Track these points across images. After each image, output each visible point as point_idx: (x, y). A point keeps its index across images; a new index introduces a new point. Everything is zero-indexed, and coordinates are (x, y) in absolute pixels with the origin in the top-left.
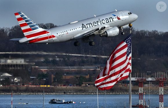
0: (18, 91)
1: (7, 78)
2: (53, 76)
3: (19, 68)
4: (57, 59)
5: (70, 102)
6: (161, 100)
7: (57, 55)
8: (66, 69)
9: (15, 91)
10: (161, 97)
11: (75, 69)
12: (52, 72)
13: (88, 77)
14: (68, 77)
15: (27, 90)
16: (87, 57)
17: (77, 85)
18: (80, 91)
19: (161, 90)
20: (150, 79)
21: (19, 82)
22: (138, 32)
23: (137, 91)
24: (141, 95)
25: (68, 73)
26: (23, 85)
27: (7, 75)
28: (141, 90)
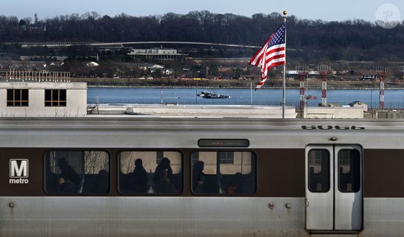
0: (170, 84)
1: (158, 71)
2: (207, 68)
3: (171, 59)
4: (213, 50)
5: (226, 97)
6: (324, 96)
7: (212, 46)
8: (222, 60)
9: (166, 84)
10: (324, 92)
11: (232, 60)
12: (207, 64)
13: (245, 69)
14: (225, 69)
15: (179, 84)
16: (245, 48)
17: (234, 78)
18: (237, 84)
19: (324, 85)
20: (313, 73)
21: (171, 75)
22: (300, 21)
23: (299, 85)
24: (302, 90)
25: (224, 65)
26: (176, 77)
27: (158, 66)
28: (302, 84)
